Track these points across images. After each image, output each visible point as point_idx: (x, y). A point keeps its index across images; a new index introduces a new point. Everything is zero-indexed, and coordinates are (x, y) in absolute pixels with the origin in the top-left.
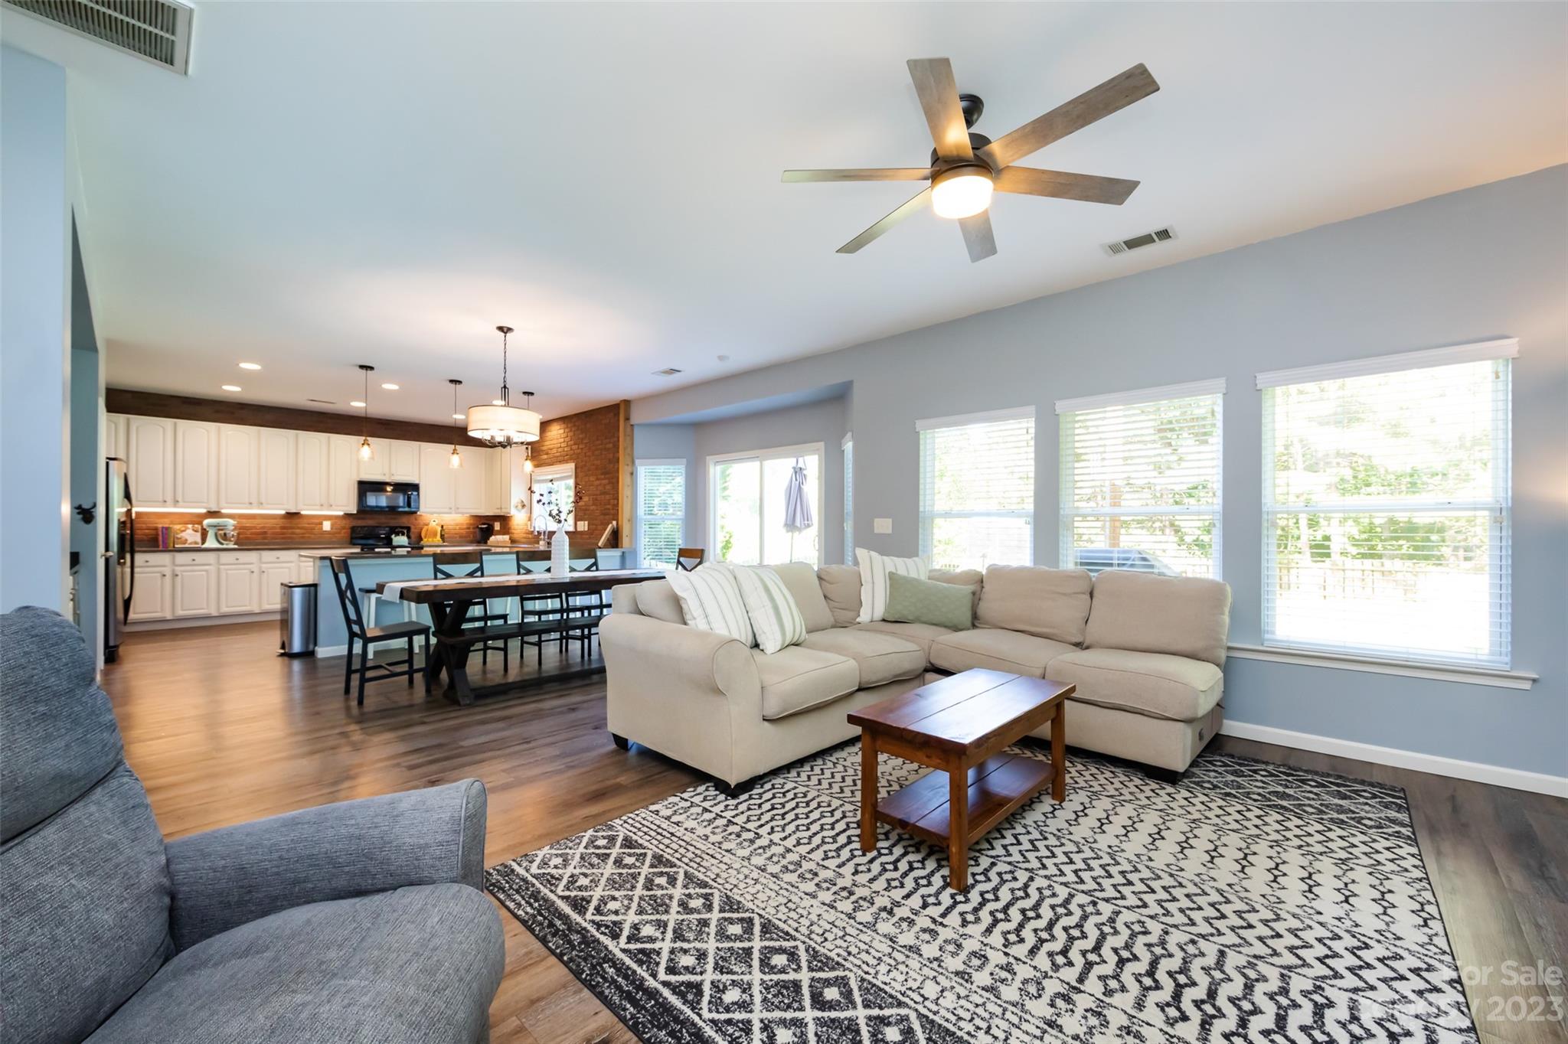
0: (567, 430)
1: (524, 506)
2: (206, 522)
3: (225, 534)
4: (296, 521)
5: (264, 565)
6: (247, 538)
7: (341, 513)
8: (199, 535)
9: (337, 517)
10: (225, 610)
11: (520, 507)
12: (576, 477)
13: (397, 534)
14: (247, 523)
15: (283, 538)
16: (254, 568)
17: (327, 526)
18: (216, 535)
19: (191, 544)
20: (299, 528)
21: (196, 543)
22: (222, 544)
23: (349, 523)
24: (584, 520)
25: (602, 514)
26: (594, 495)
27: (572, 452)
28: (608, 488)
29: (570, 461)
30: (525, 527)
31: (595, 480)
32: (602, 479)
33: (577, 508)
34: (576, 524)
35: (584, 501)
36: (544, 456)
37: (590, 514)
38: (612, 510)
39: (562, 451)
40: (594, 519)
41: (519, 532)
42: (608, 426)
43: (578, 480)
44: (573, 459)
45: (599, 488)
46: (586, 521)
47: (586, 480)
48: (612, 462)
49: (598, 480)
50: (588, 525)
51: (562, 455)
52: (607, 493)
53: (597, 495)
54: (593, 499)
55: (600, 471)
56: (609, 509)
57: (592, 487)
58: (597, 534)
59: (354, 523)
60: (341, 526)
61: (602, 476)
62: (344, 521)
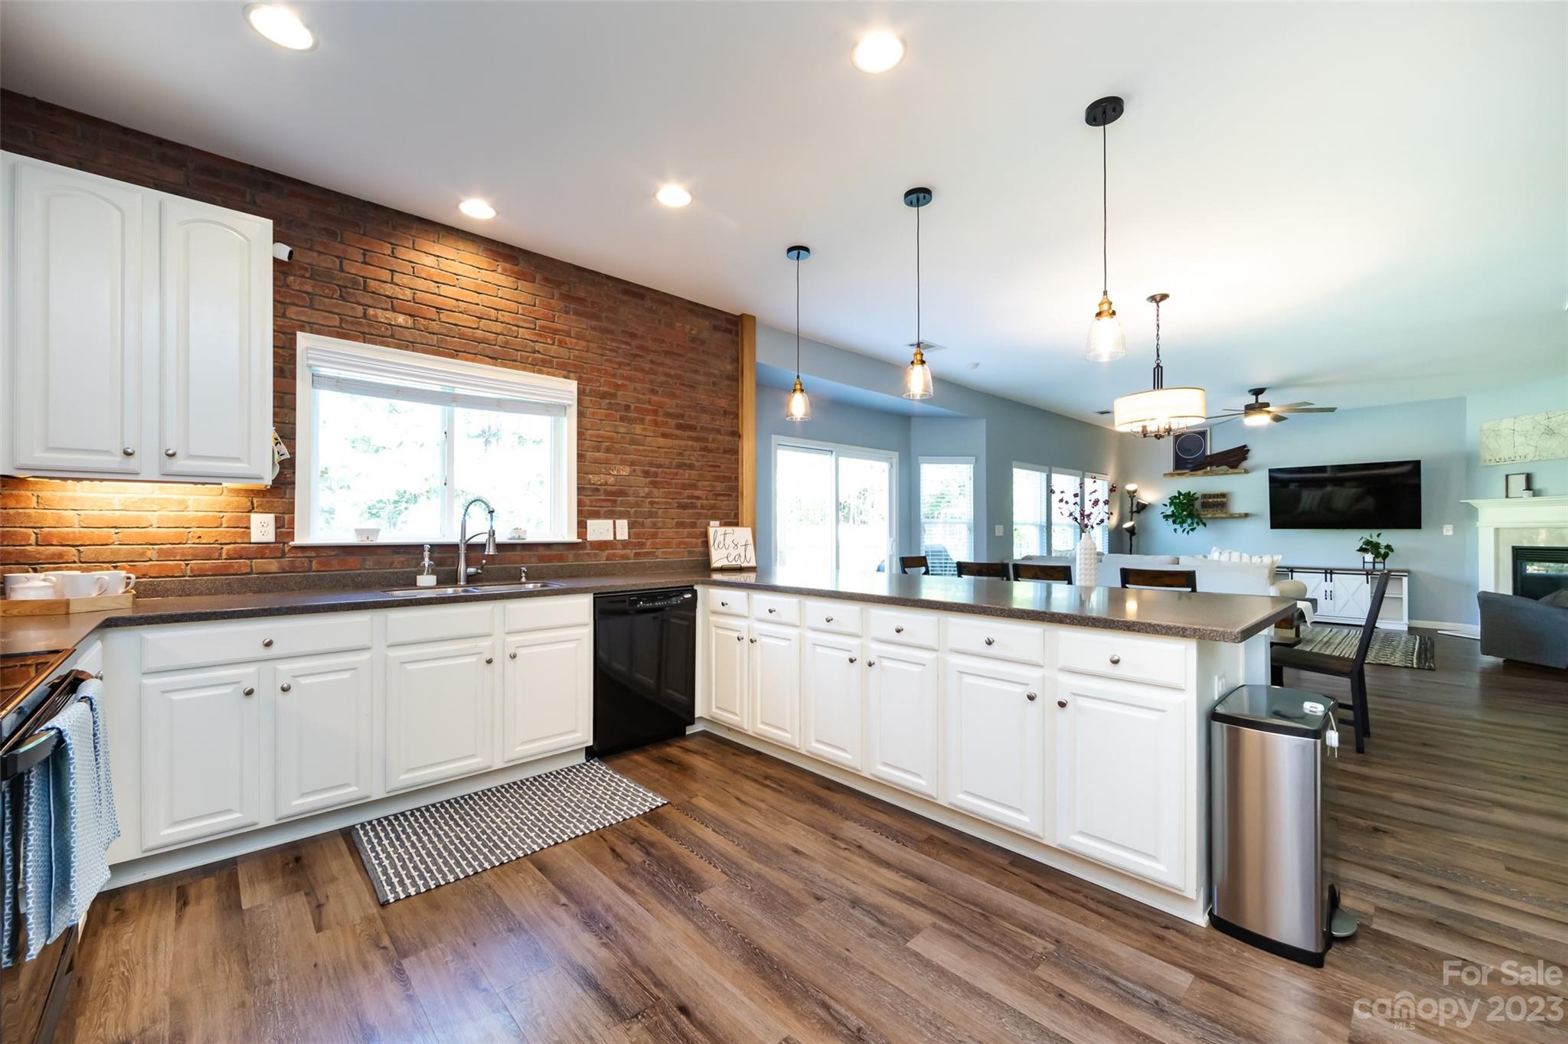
12: (581, 415)
24: (612, 515)
25: (678, 507)
26: (651, 464)
27: (563, 352)
28: (694, 458)
29: (550, 370)
30: (224, 533)
31: (652, 434)
32: (677, 437)
33: (583, 488)
34: (582, 526)
35: (610, 474)
36: (389, 314)
37: (637, 505)
38: (707, 499)
39: (505, 333)
40: (651, 515)
41: (143, 554)
42: (694, 340)
43: (585, 421)
44: (564, 370)
45: (666, 453)
46: (618, 519)
47: (622, 430)
48: (704, 411)
49: (664, 435)
50: (631, 526)
51: (507, 342)
52: (691, 467)
53: (660, 466)
54: (646, 474)
55: (673, 422)
56: (698, 498)
57: (641, 448)
58: (659, 546)
61: (678, 433)
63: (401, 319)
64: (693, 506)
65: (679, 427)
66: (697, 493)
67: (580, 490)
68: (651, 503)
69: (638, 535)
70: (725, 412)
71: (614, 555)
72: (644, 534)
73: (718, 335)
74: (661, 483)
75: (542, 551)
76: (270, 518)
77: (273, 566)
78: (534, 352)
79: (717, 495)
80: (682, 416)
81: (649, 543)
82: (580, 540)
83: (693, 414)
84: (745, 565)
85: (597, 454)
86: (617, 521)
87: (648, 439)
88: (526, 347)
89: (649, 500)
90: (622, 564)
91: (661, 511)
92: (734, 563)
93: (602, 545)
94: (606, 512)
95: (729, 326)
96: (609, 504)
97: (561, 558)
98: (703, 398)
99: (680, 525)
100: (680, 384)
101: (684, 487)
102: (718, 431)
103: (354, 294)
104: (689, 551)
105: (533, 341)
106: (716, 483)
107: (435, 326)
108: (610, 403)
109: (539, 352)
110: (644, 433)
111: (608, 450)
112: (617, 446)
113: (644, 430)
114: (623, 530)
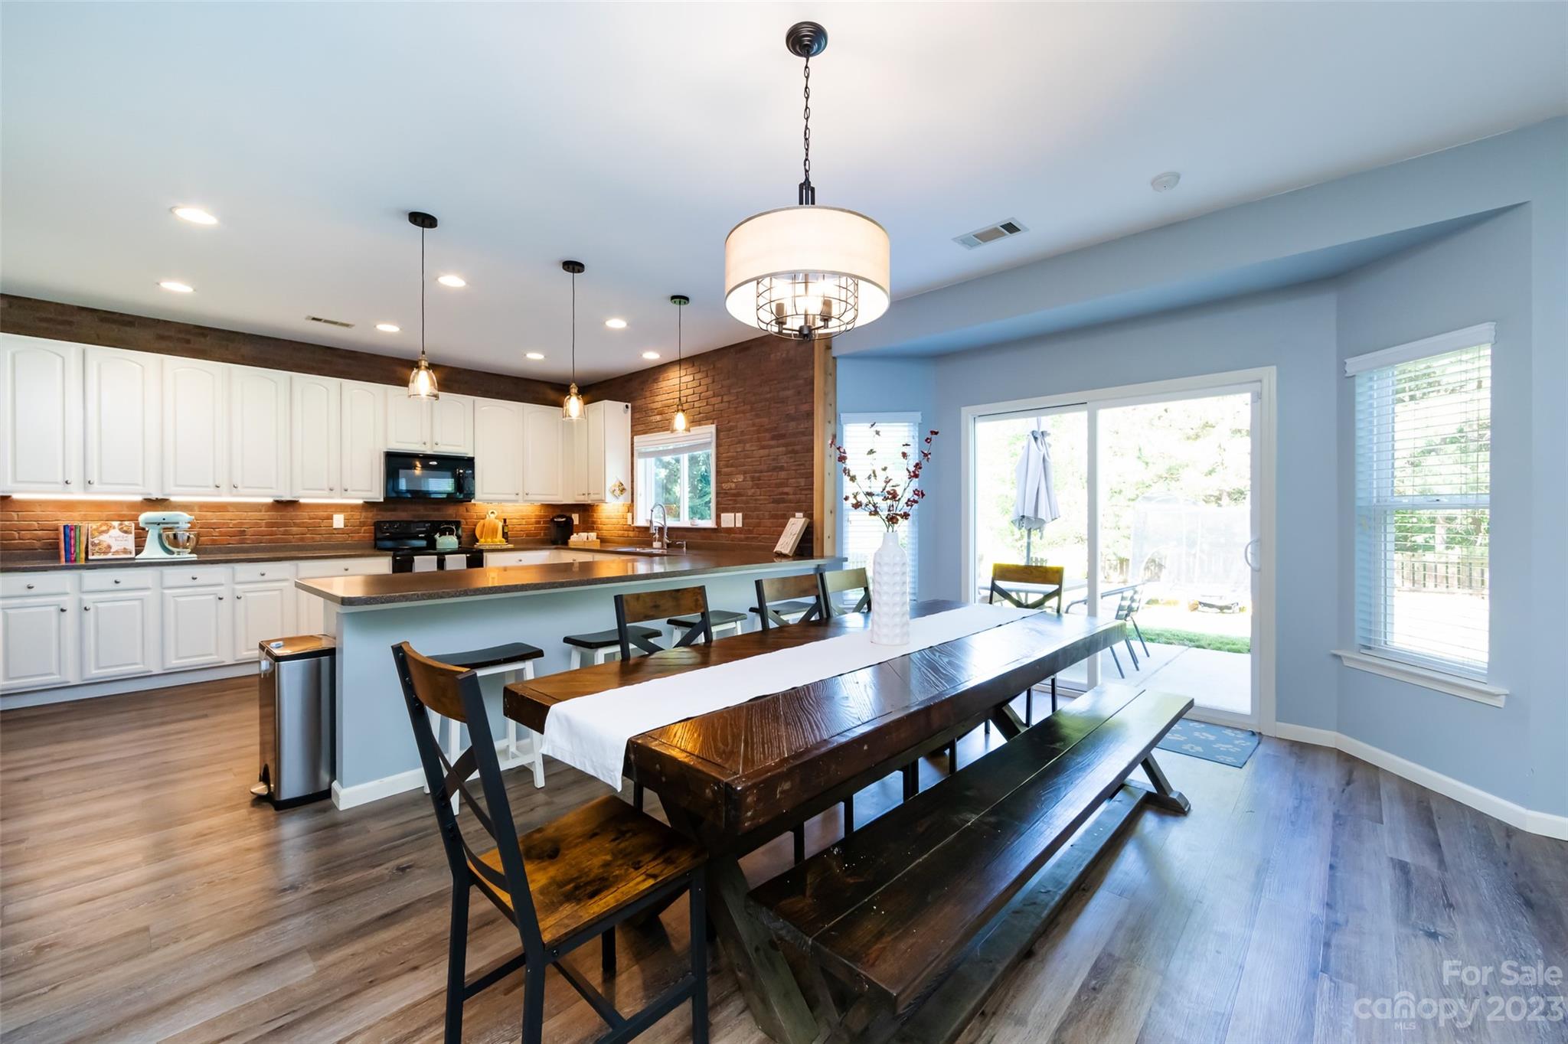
0: (698, 376)
1: (623, 490)
2: (145, 517)
3: (175, 536)
4: (291, 513)
5: (238, 587)
6: (214, 542)
7: (361, 502)
8: (131, 537)
9: (353, 507)
10: (174, 663)
11: (618, 492)
12: (718, 446)
13: (443, 534)
14: (213, 517)
15: (271, 541)
16: (222, 591)
17: (339, 521)
18: (160, 536)
19: (117, 552)
20: (295, 525)
21: (125, 551)
22: (172, 553)
23: (371, 516)
24: (734, 510)
25: (773, 502)
26: (756, 472)
27: (710, 408)
28: (784, 460)
29: (705, 422)
30: (622, 521)
31: (756, 448)
32: (771, 447)
33: (720, 493)
34: (718, 517)
35: (733, 482)
36: (655, 417)
37: (747, 502)
38: (794, 494)
39: (689, 408)
40: (755, 509)
41: (614, 528)
42: (783, 362)
43: (722, 449)
44: (711, 419)
45: (766, 460)
46: (737, 512)
47: (739, 450)
48: (793, 419)
49: (763, 448)
50: (744, 518)
52: (782, 468)
53: (760, 472)
54: (752, 479)
55: (768, 435)
56: (787, 494)
57: (749, 460)
58: (761, 533)
59: (379, 517)
60: (360, 522)
61: (772, 443)
62: (364, 514)
63: (658, 418)
64: (783, 501)
65: (773, 438)
66: (786, 490)
67: (717, 494)
68: (755, 500)
69: (747, 524)
70: (804, 415)
71: (735, 537)
72: (751, 524)
73: (802, 348)
74: (761, 484)
75: (703, 533)
76: (631, 514)
77: (631, 534)
79: (801, 490)
80: (775, 429)
81: (755, 530)
82: (717, 527)
83: (783, 425)
84: (785, 551)
85: (726, 469)
86: (736, 514)
87: (754, 452)
88: (695, 412)
89: (754, 498)
90: (739, 544)
91: (761, 506)
93: (729, 530)
94: (730, 508)
96: (732, 502)
97: (710, 538)
98: (792, 409)
99: (773, 516)
100: (773, 403)
101: (776, 485)
102: (803, 433)
103: (648, 413)
104: (776, 538)
106: (801, 479)
107: (667, 416)
108: (732, 433)
109: (701, 413)
110: (751, 449)
111: (732, 466)
112: (736, 462)
114: (739, 520)
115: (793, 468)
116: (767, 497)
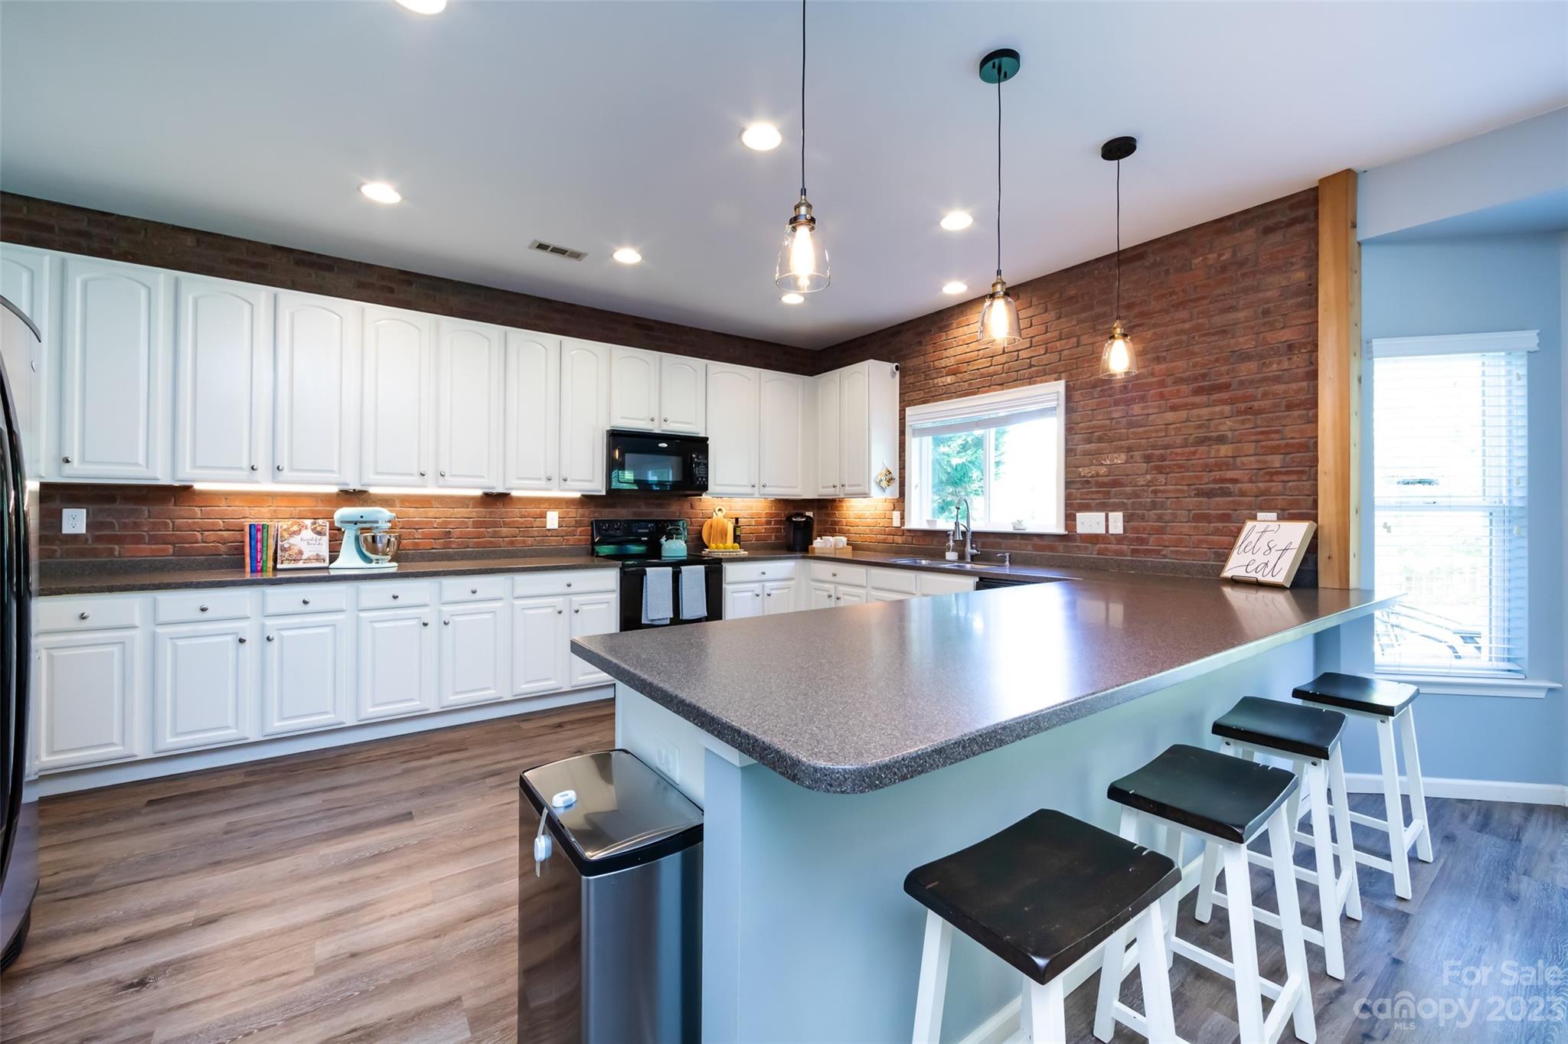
1: (890, 480)
2: (342, 513)
3: (374, 538)
4: (501, 509)
5: (445, 608)
7: (578, 495)
8: (325, 539)
9: (570, 502)
10: (371, 712)
11: (884, 484)
12: (1069, 410)
13: (669, 537)
14: (414, 514)
15: (478, 545)
16: (425, 613)
17: (552, 520)
18: (357, 538)
19: (309, 559)
20: (506, 524)
21: (318, 558)
22: (370, 561)
23: (587, 514)
24: (1105, 507)
25: (1197, 495)
26: (1154, 447)
27: (1055, 357)
28: (1226, 427)
29: (1042, 378)
30: (883, 522)
31: (1156, 411)
32: (1194, 406)
33: (1072, 482)
34: (1070, 518)
35: (1102, 464)
36: (943, 379)
37: (1136, 495)
38: (1251, 481)
39: (1009, 360)
40: (1154, 505)
41: (865, 531)
42: (1224, 268)
43: (1077, 416)
44: (1055, 373)
45: (1179, 429)
46: (1112, 511)
47: (1115, 415)
48: (1246, 357)
49: (1174, 408)
50: (1127, 519)
51: (1009, 368)
52: (1221, 440)
53: (1166, 447)
54: (1148, 459)
56: (1234, 481)
57: (1141, 430)
58: (1167, 544)
59: (597, 515)
60: (576, 521)
61: (1197, 399)
62: (580, 511)
63: (949, 379)
65: (1198, 391)
66: (1230, 474)
67: (1068, 484)
68: (1155, 492)
69: (1136, 530)
70: (1291, 347)
71: (1106, 549)
72: (1145, 529)
73: (1277, 237)
74: (1169, 467)
75: (1036, 540)
76: (899, 512)
77: (899, 539)
78: (1030, 367)
79: (1272, 474)
80: (1204, 376)
81: (1152, 539)
82: (1067, 533)
83: (1224, 369)
84: (1269, 579)
85: (1088, 446)
86: (1110, 514)
87: (1151, 418)
88: (1022, 366)
89: (1151, 488)
90: (1116, 561)
91: (1169, 501)
92: (1253, 575)
93: (1094, 538)
94: (1097, 504)
95: (1300, 213)
96: (1100, 496)
97: (1052, 549)
98: (1245, 342)
99: (1198, 518)
100: (1200, 336)
101: (1207, 468)
102: (1277, 379)
103: (929, 374)
104: (1215, 553)
105: (1029, 358)
106: (1269, 458)
107: (966, 376)
108: (1102, 391)
109: (1034, 366)
110: (1146, 412)
111: (1100, 440)
112: (1110, 434)
113: (1143, 408)
114: (1117, 523)
115: (1253, 438)
116: (1186, 488)
